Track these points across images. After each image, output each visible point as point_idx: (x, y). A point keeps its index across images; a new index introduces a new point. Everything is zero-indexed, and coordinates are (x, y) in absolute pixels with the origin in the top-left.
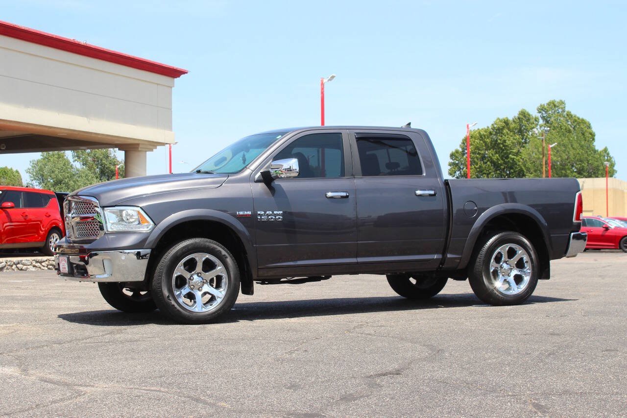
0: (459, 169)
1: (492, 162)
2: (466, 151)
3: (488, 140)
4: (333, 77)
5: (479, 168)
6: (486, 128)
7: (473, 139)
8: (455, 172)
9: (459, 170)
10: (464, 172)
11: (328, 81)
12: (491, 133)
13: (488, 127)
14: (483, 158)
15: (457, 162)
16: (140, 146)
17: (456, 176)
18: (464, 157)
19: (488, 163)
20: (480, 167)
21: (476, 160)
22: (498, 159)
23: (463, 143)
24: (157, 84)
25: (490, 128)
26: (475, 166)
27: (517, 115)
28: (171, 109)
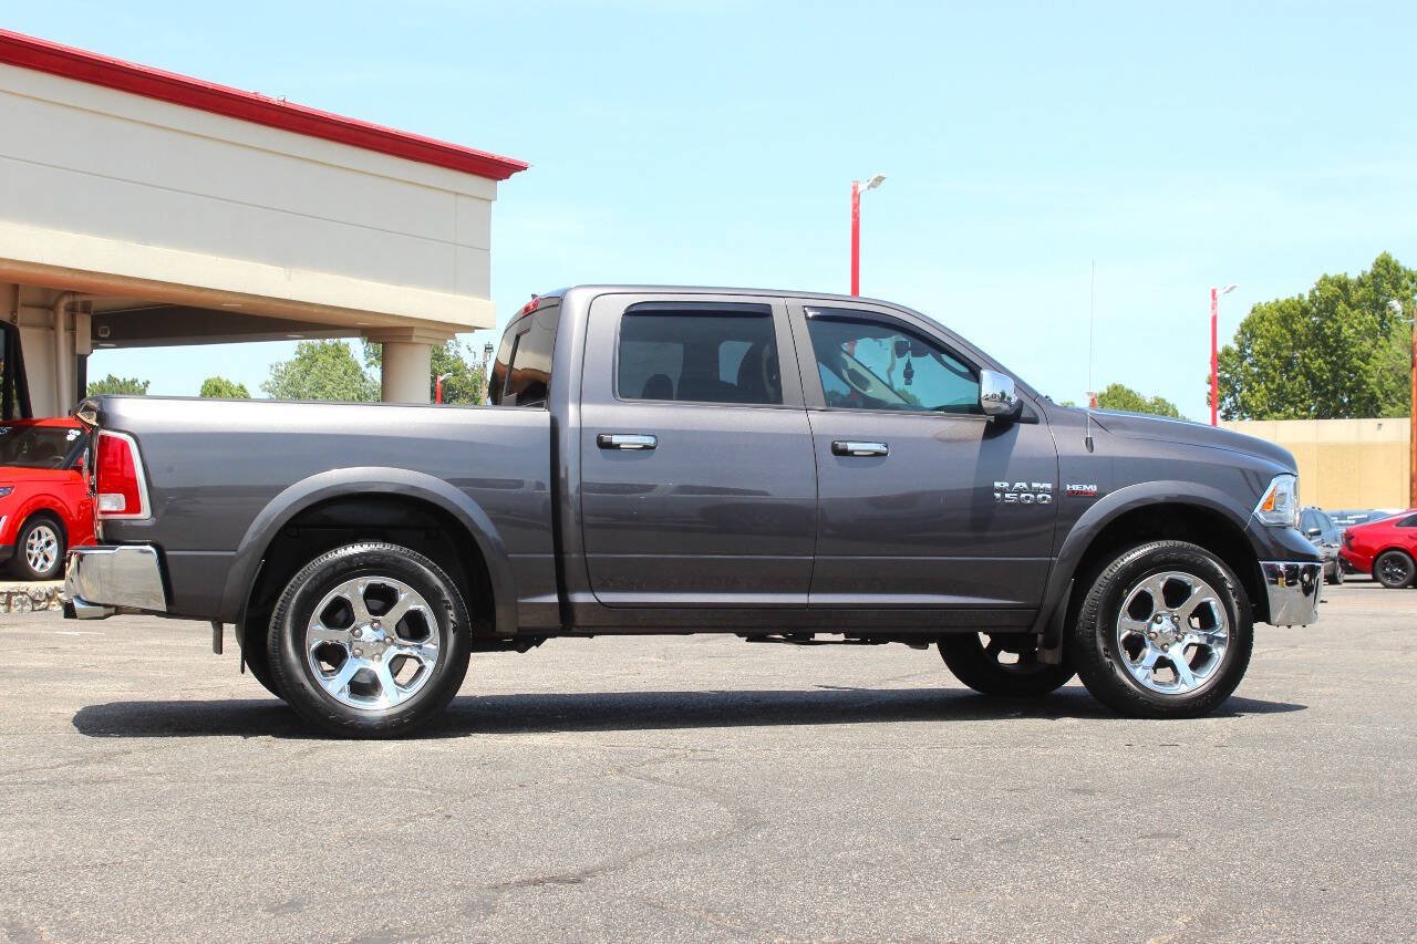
0: (1233, 392)
1: (1308, 375)
2: (1249, 351)
3: (1298, 327)
4: (880, 179)
5: (1276, 390)
6: (1296, 298)
7: (1267, 324)
8: (1223, 400)
9: (1233, 394)
10: (1242, 397)
11: (869, 188)
12: (1305, 312)
13: (1301, 296)
14: (1288, 364)
15: (1227, 376)
16: (416, 333)
17: (1224, 408)
18: (1245, 363)
19: (1300, 378)
20: (1281, 387)
21: (1271, 371)
22: (1320, 369)
23: (1243, 333)
24: (457, 194)
25: (1307, 298)
26: (1269, 384)
27: (1369, 269)
28: (488, 250)
